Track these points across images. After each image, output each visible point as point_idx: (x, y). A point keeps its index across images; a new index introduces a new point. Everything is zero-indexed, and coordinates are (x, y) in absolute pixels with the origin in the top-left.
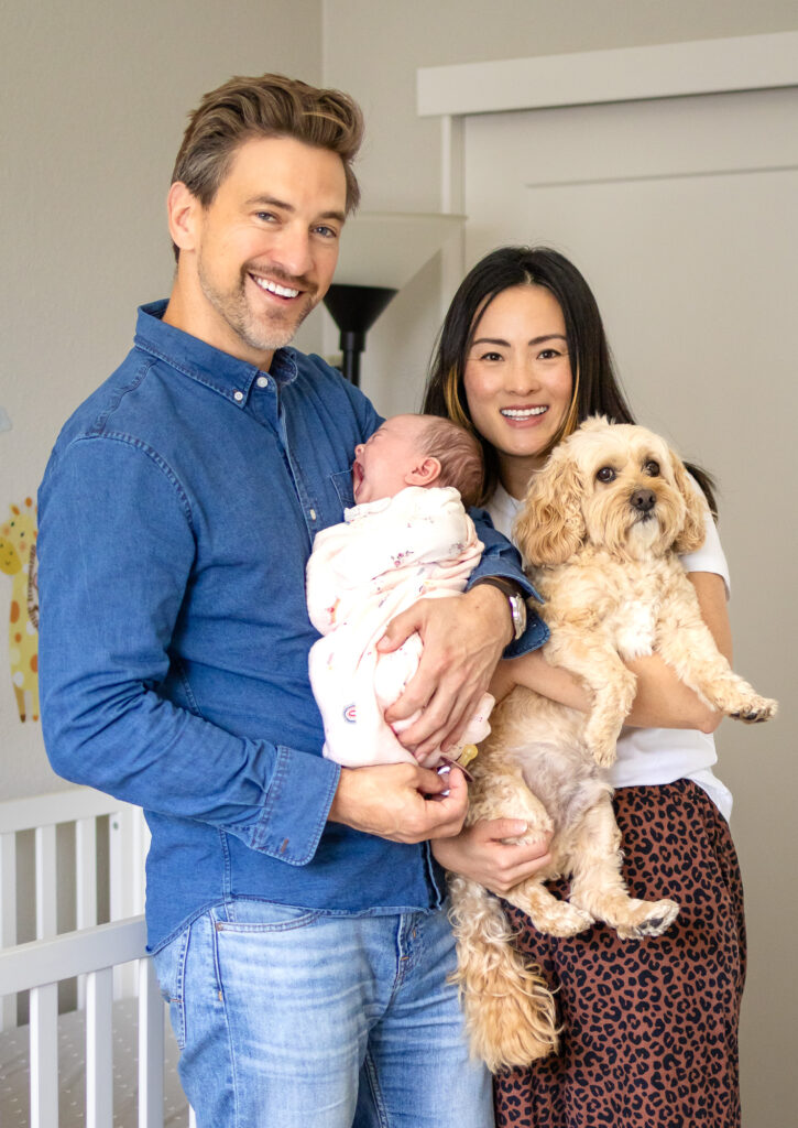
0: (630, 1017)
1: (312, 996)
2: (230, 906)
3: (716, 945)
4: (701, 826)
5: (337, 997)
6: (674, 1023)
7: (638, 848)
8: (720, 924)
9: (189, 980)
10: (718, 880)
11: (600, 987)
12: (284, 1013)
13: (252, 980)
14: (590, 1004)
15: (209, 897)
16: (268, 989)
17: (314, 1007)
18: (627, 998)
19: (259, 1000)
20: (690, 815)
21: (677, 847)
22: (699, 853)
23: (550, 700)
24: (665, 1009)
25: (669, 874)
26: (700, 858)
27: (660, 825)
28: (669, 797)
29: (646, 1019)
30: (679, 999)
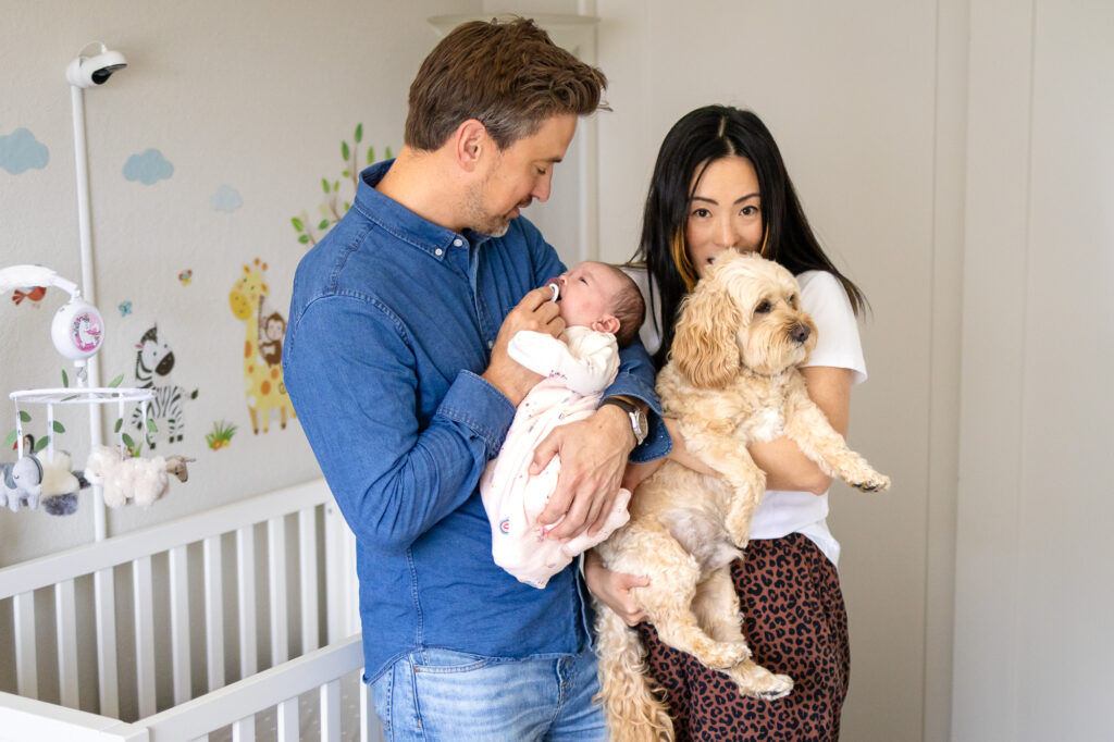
0: (740, 723)
1: (492, 722)
2: (425, 653)
3: (814, 668)
4: (806, 572)
5: (510, 722)
6: (775, 729)
7: (750, 591)
8: (818, 650)
9: (395, 709)
10: (819, 615)
11: (717, 697)
12: (469, 736)
13: (443, 711)
14: (709, 710)
15: (405, 646)
16: (457, 718)
17: (493, 731)
18: (738, 708)
19: (450, 726)
20: (797, 563)
21: (784, 590)
22: (803, 595)
23: (694, 471)
24: (768, 718)
25: (776, 612)
26: (803, 598)
27: (770, 573)
28: (780, 549)
29: (753, 726)
30: (780, 711)
